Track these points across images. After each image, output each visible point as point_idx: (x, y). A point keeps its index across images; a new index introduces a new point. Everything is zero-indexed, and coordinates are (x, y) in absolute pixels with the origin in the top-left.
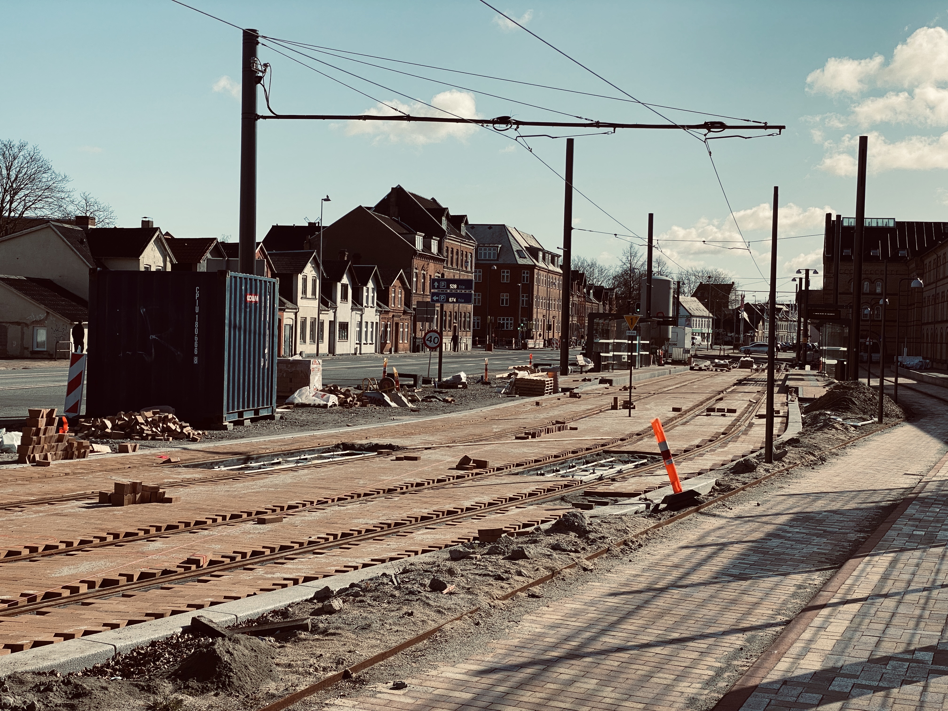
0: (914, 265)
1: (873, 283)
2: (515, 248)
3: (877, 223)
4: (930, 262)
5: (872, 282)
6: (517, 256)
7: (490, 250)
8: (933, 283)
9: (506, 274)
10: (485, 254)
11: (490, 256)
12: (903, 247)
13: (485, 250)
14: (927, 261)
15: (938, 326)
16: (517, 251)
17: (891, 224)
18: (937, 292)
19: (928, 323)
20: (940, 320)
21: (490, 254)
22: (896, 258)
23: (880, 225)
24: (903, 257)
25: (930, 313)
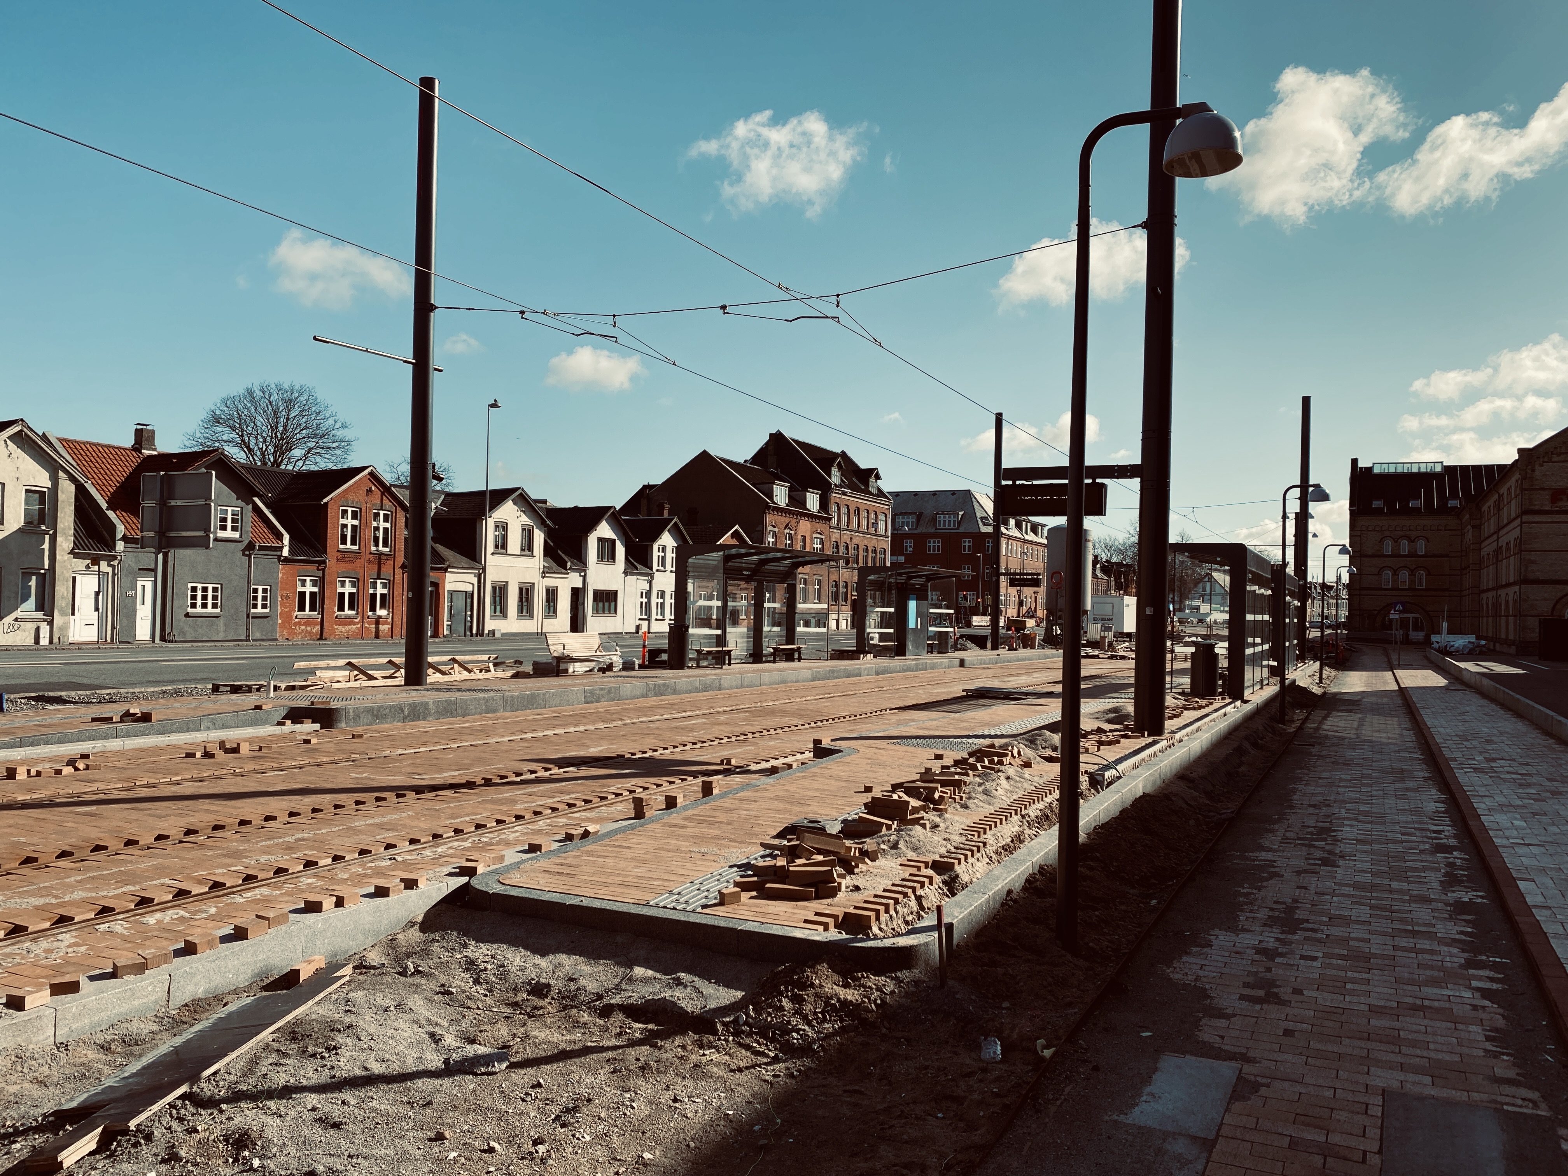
0: (1468, 516)
1: (1413, 542)
2: (979, 514)
3: (1419, 468)
4: (1489, 507)
5: (1411, 541)
6: (980, 524)
7: (950, 517)
8: (1493, 534)
9: (967, 543)
10: (944, 522)
11: (949, 525)
12: (1454, 495)
13: (944, 517)
14: (1485, 508)
15: (1502, 593)
16: (982, 518)
17: (1438, 469)
18: (1500, 545)
19: (1489, 590)
20: (1504, 583)
21: (950, 522)
22: (1444, 509)
23: (1423, 470)
24: (1453, 509)
25: (1491, 576)
